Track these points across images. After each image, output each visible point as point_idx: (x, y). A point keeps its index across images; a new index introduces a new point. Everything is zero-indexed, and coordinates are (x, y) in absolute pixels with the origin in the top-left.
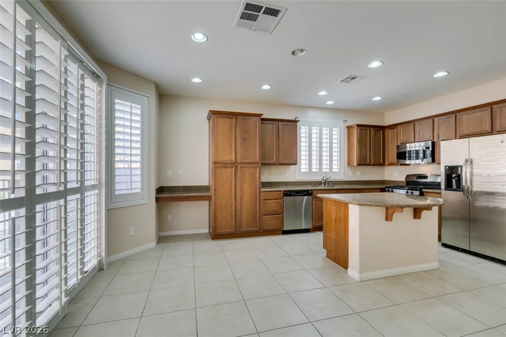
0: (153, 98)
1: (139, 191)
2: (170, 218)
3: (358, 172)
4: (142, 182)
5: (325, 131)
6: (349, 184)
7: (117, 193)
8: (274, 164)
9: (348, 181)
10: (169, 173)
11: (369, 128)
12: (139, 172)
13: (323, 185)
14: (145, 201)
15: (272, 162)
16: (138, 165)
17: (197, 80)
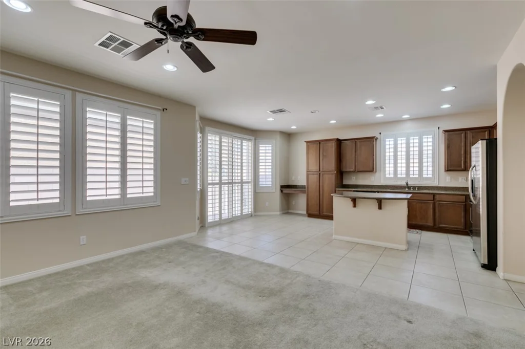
0: (278, 140)
1: (271, 185)
2: (294, 203)
3: (460, 178)
4: (272, 182)
5: (415, 141)
6: (446, 190)
7: (260, 186)
8: (354, 172)
9: (445, 187)
10: (293, 178)
11: (464, 132)
12: (271, 177)
13: (407, 189)
14: (274, 191)
15: (352, 170)
16: (270, 173)
17: (294, 127)
